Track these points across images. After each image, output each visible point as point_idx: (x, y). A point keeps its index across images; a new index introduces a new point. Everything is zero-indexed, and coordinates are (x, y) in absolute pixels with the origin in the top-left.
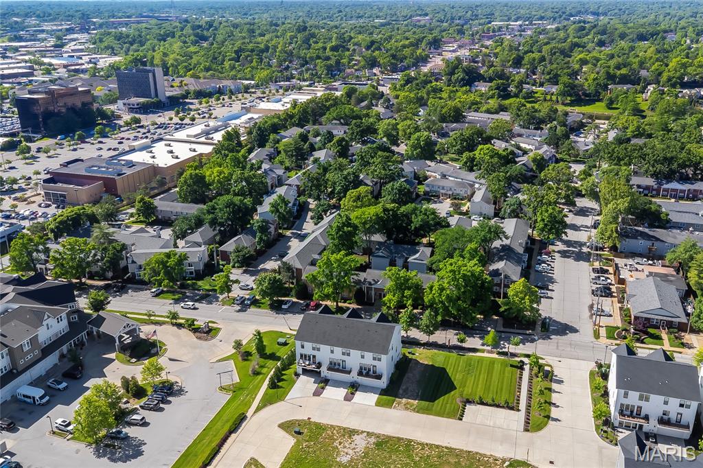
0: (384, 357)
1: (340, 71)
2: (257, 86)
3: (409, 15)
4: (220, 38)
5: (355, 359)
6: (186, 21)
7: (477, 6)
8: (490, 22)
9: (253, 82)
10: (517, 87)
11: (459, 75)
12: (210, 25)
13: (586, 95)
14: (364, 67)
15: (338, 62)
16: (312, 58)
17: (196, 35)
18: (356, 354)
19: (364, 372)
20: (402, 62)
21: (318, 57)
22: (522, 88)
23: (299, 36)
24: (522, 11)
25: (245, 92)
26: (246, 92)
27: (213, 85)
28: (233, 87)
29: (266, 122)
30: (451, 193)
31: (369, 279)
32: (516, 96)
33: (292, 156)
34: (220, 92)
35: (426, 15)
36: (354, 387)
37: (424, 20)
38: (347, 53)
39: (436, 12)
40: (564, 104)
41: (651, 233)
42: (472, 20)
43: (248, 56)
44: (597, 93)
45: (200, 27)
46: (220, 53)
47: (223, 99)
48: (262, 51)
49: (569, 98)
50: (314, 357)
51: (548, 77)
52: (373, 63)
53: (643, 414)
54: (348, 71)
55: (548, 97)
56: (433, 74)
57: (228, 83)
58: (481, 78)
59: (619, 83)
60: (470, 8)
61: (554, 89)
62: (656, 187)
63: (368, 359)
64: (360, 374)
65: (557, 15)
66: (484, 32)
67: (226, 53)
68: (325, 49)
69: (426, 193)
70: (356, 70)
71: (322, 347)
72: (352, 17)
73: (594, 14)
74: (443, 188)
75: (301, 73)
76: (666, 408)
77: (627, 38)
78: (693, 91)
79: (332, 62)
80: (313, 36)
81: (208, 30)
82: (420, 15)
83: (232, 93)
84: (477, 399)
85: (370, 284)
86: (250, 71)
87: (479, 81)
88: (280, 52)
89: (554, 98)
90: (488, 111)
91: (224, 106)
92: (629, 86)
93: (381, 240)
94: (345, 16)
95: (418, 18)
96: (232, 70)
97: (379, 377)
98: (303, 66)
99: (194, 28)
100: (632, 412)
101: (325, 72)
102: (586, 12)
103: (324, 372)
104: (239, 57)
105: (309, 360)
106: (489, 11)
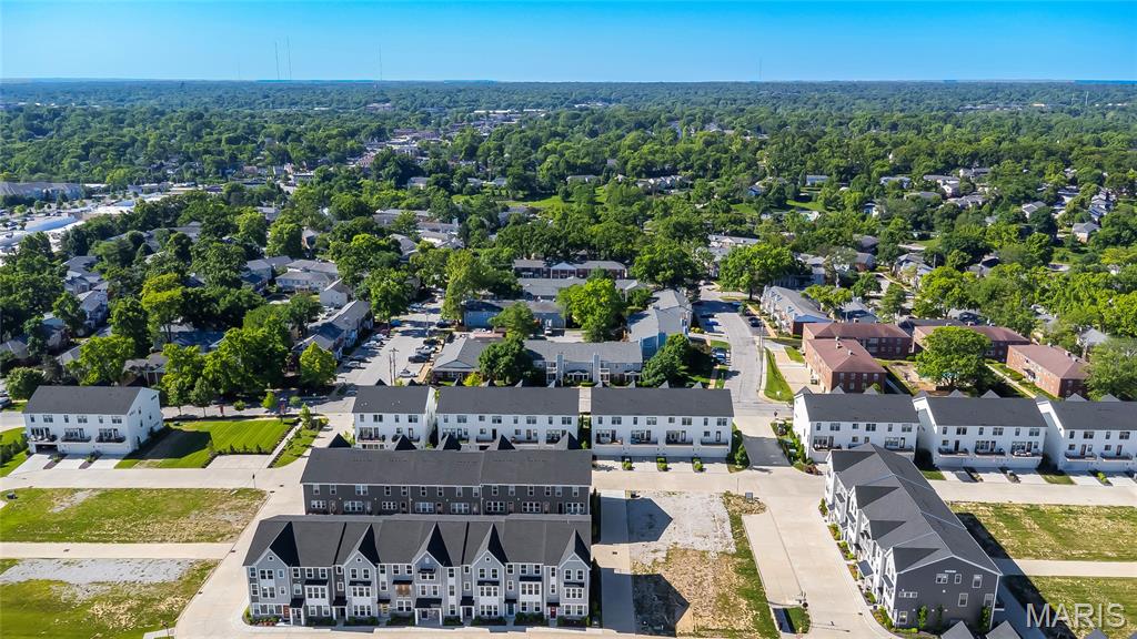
0: (124, 418)
1: (235, 168)
2: (106, 191)
3: (363, 101)
4: (67, 130)
5: (94, 424)
6: (20, 109)
7: (460, 91)
8: (473, 110)
9: (103, 186)
10: (459, 181)
11: (391, 168)
12: (56, 113)
13: (542, 188)
14: (272, 164)
15: (233, 158)
16: (197, 154)
17: (30, 128)
18: (93, 418)
19: (105, 438)
20: (324, 155)
21: (207, 152)
22: (467, 182)
23: (189, 125)
24: (515, 97)
25: (87, 198)
26: (89, 198)
27: (37, 189)
28: (68, 192)
29: (89, 225)
30: (307, 287)
31: (153, 365)
32: (460, 192)
33: (116, 261)
34: (48, 198)
35: (388, 101)
36: (96, 456)
37: (382, 108)
38: (250, 146)
39: (401, 97)
40: (515, 199)
41: (497, 305)
42: (449, 108)
43: (102, 152)
44: (553, 186)
45: (38, 116)
46: (58, 150)
47: (49, 207)
48: (126, 146)
49: (521, 192)
50: (47, 429)
51: (499, 168)
52: (284, 158)
53: (380, 436)
54: (247, 168)
55: (497, 192)
56: (361, 169)
57: (60, 187)
58: (419, 172)
59: (579, 174)
60: (449, 93)
61: (505, 183)
62: (545, 269)
63: (108, 422)
64: (101, 440)
65: (557, 102)
66: (456, 121)
67: (68, 148)
68: (219, 141)
69: (279, 290)
70: (259, 167)
71: (55, 416)
72: (282, 104)
73: (604, 100)
74: (298, 282)
75: (180, 173)
76: (398, 425)
77: (624, 127)
78: (659, 180)
79: (225, 158)
80: (208, 125)
81: (52, 120)
82: (379, 102)
83: (65, 198)
84: (228, 450)
85: (152, 369)
86: (100, 171)
87: (417, 176)
88: (153, 146)
89: (504, 192)
90: (409, 207)
91: (49, 215)
92: (592, 176)
93: (187, 330)
94: (273, 102)
95: (375, 105)
96: (73, 170)
97: (120, 440)
98: (182, 163)
99: (30, 117)
100: (371, 435)
101: (214, 169)
102: (596, 99)
103: (61, 445)
104: (88, 154)
105: (42, 434)
106: (474, 96)
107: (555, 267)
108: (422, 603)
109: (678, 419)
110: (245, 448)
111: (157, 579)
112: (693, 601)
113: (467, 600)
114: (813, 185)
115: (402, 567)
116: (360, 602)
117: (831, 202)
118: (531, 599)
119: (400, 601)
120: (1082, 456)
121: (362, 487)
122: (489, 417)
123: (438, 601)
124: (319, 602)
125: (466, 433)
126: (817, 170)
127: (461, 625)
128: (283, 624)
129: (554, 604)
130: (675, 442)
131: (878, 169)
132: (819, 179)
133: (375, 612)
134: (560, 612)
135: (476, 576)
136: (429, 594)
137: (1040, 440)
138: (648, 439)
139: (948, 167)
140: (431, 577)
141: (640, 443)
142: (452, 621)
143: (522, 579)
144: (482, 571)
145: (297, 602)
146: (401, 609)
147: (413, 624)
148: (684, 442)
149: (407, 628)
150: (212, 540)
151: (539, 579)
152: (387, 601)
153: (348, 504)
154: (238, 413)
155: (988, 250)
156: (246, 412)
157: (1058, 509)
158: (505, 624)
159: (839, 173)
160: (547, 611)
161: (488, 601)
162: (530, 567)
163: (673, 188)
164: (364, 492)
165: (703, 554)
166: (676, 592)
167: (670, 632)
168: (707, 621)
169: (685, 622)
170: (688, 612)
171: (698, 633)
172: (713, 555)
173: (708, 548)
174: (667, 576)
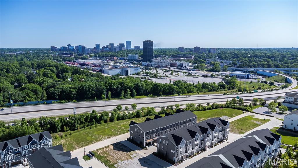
112: (113, 151)
165: (122, 160)
166: (119, 151)
167: (113, 145)
168: (108, 149)
169: (112, 147)
170: (113, 148)
171: (107, 147)
172: (119, 161)
173: (123, 162)
174: (125, 153)
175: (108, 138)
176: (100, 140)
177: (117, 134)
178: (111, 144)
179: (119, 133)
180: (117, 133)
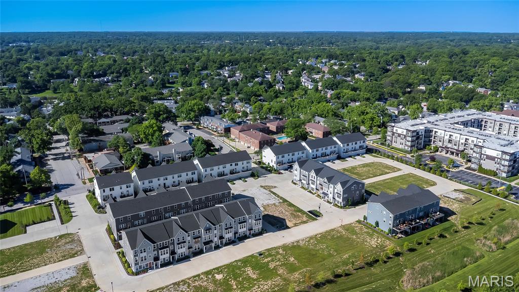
13: (37, 86)
41: (97, 139)
44: (45, 85)
49: (27, 90)
51: (8, 79)
53: (113, 197)
55: (12, 91)
61: (15, 86)
62: (94, 122)
73: (25, 41)
76: (121, 191)
77: (53, 55)
78: (100, 79)
89: (16, 91)
100: (109, 198)
102: (20, 41)
107: (99, 121)
108: (206, 243)
109: (233, 164)
110: (41, 220)
111: (68, 277)
112: (285, 218)
113: (221, 238)
114: (172, 77)
115: (196, 231)
116: (182, 251)
117: (184, 83)
118: (242, 230)
119: (196, 246)
120: (347, 152)
121: (142, 213)
122: (162, 178)
123: (211, 241)
124: (165, 256)
125: (153, 188)
126: (172, 70)
127: (221, 247)
128: (150, 271)
129: (250, 229)
130: (234, 173)
131: (197, 69)
132: (174, 74)
133: (187, 254)
134: (252, 232)
135: (224, 227)
136: (208, 240)
137: (336, 149)
138: (224, 174)
139: (221, 67)
140: (209, 232)
141: (221, 176)
142: (217, 247)
143: (240, 223)
144: (226, 224)
145: (156, 259)
146: (196, 249)
147: (203, 253)
148: (236, 173)
149: (202, 255)
150: (73, 256)
151: (245, 222)
152: (191, 248)
153: (137, 222)
154: (10, 208)
155: (260, 96)
156: (15, 207)
157: (350, 168)
158: (236, 242)
159: (182, 71)
160: (248, 233)
161: (229, 235)
162: (241, 218)
163: (109, 82)
164: (144, 215)
165: (274, 204)
166: (278, 217)
167: (288, 228)
168: (294, 222)
169: (289, 224)
170: (287, 221)
171: (296, 225)
172: (277, 204)
173: (274, 202)
174: (270, 214)
175: (298, 242)
176: (311, 238)
177: (285, 247)
178: (290, 228)
179: (281, 251)
180: (283, 251)
